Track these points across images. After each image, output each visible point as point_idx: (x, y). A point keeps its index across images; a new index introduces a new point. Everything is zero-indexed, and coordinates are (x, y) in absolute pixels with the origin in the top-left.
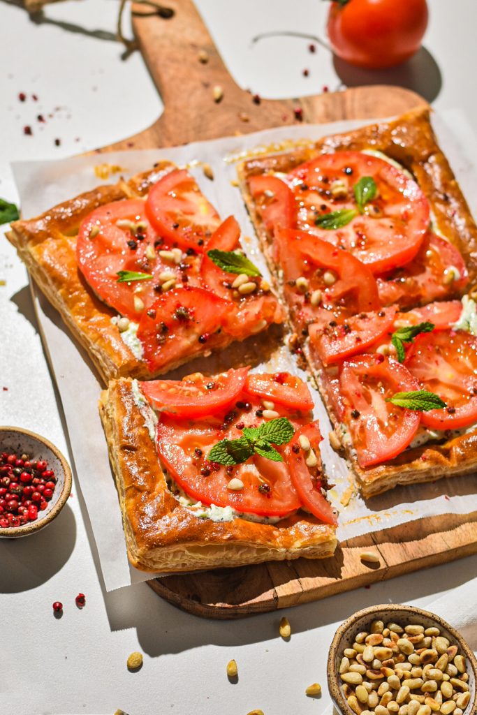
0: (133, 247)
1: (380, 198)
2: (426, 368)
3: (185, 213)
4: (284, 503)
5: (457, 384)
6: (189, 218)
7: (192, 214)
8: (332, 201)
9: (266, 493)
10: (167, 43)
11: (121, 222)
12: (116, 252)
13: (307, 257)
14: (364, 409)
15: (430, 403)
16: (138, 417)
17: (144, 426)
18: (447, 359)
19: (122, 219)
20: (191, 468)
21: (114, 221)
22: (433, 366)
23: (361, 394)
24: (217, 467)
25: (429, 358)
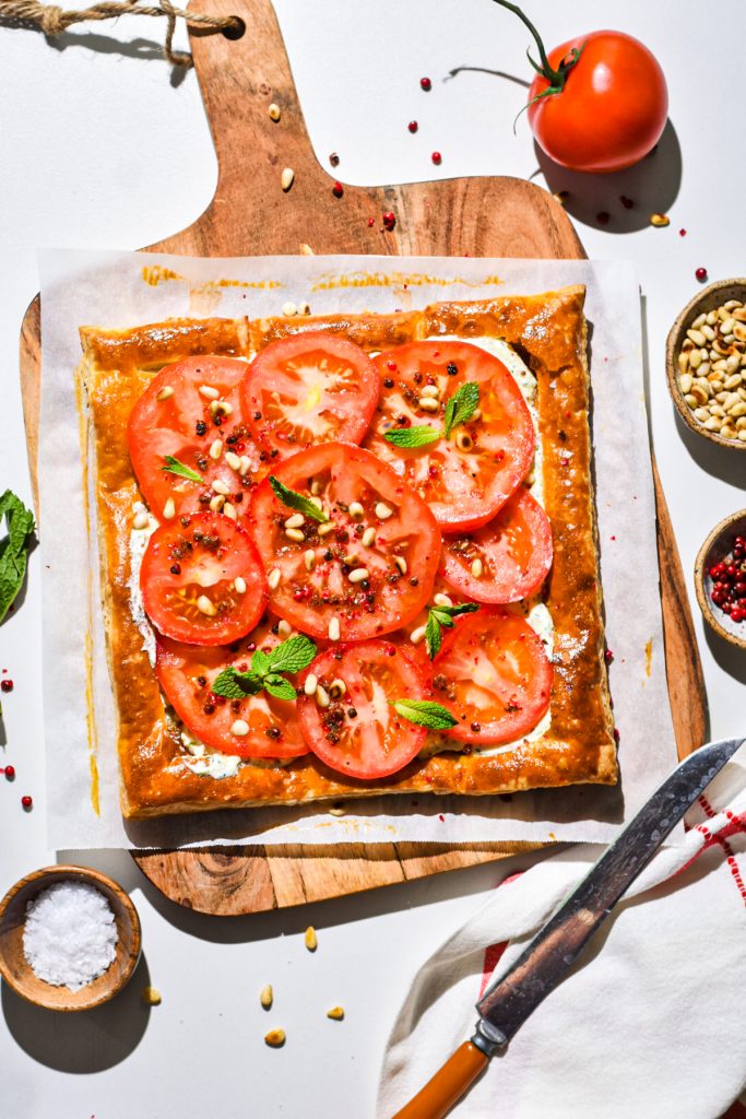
0: (202, 431)
1: (479, 420)
2: (461, 664)
3: (284, 400)
4: (292, 747)
5: (493, 690)
6: (285, 409)
7: (294, 403)
8: (415, 410)
9: (276, 736)
10: (229, 83)
11: (205, 390)
12: (178, 427)
13: (368, 485)
14: (363, 705)
15: (440, 720)
16: (136, 637)
17: (143, 649)
18: (490, 657)
19: (207, 385)
20: (192, 702)
21: (198, 385)
22: (470, 664)
23: (360, 687)
24: (222, 700)
25: (468, 654)
